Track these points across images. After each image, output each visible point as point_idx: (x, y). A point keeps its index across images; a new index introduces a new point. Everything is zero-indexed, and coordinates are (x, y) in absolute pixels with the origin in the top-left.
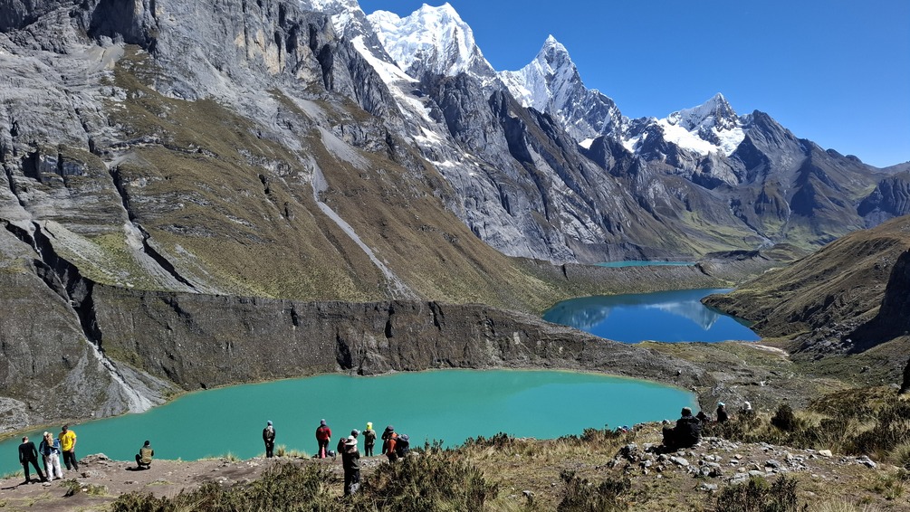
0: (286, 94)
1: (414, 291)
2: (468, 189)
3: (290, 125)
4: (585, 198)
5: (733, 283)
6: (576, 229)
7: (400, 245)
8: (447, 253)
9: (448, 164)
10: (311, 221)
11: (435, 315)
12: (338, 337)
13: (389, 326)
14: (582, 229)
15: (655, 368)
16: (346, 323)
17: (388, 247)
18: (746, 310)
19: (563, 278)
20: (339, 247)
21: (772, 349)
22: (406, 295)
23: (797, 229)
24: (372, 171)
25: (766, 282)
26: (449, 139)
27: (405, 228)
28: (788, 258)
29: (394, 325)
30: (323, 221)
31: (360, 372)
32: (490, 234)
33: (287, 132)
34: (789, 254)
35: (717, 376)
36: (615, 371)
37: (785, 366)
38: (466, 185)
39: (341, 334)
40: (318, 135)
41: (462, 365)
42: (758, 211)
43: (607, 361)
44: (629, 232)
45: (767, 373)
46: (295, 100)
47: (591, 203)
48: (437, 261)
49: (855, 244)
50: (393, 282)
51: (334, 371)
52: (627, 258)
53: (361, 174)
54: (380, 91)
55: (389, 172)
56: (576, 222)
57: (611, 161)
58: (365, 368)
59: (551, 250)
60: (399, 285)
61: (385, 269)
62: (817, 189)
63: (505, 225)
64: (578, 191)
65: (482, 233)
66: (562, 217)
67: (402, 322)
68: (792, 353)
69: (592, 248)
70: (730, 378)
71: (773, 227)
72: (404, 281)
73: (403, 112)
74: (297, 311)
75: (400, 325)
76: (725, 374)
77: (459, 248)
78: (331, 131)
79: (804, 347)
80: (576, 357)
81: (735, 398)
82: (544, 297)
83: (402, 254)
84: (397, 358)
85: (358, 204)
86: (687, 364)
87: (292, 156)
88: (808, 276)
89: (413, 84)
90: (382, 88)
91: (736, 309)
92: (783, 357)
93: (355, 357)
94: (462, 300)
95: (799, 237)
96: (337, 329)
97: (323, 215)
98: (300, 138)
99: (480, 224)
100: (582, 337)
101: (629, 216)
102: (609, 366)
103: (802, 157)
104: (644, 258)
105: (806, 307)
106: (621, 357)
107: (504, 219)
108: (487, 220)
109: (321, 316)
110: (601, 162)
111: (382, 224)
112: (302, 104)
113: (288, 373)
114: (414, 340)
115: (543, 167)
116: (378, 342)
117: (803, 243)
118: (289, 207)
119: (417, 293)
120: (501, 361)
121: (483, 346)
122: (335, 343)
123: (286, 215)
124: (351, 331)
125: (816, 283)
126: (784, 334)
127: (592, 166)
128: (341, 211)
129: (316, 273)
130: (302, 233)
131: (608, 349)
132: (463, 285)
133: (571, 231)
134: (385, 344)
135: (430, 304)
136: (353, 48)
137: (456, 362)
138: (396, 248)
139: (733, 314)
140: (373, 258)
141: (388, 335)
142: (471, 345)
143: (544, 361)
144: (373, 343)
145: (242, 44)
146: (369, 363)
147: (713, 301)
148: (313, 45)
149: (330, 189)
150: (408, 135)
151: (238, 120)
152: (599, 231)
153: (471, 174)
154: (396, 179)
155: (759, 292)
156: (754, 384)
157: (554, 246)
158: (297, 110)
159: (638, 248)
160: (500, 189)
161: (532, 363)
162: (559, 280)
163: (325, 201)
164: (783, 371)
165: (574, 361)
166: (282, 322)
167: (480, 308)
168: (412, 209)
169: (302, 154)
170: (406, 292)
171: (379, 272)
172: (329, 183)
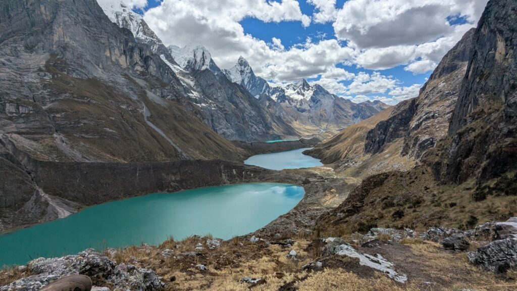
0: (130, 76)
3: (132, 89)
5: (312, 146)
7: (184, 138)
8: (204, 140)
9: (203, 105)
10: (144, 129)
11: (200, 165)
12: (157, 178)
13: (180, 171)
14: (258, 129)
15: (288, 179)
16: (161, 171)
17: (178, 139)
18: (318, 155)
19: (252, 148)
20: (157, 140)
21: (328, 168)
22: (188, 158)
23: (332, 126)
24: (170, 107)
26: (203, 95)
27: (185, 131)
28: (330, 136)
29: (182, 171)
30: (149, 129)
31: (168, 191)
32: (222, 132)
33: (131, 92)
34: (330, 134)
35: (311, 179)
36: (273, 181)
37: (333, 174)
38: (211, 113)
39: (159, 176)
40: (145, 93)
41: (213, 185)
42: (319, 120)
44: (275, 129)
45: (328, 177)
46: (134, 79)
48: (200, 143)
49: (353, 129)
50: (181, 153)
51: (157, 192)
53: (165, 109)
54: (172, 76)
55: (177, 108)
56: (255, 126)
57: (267, 103)
58: (170, 190)
59: (246, 137)
60: (184, 154)
61: (177, 148)
63: (227, 128)
65: (219, 132)
66: (250, 125)
68: (335, 169)
69: (262, 136)
70: (315, 180)
71: (324, 126)
72: (186, 152)
73: (183, 84)
74: (138, 168)
76: (313, 179)
77: (210, 138)
78: (151, 91)
79: (339, 167)
80: (258, 177)
81: (318, 187)
83: (185, 141)
84: (184, 184)
85: (164, 121)
86: (300, 176)
87: (134, 102)
89: (187, 73)
90: (173, 74)
91: (314, 154)
92: (332, 171)
93: (166, 185)
94: (212, 158)
95: (332, 128)
97: (149, 126)
98: (137, 94)
99: (217, 128)
101: (274, 123)
102: (271, 179)
103: (333, 101)
105: (338, 152)
106: (275, 176)
107: (228, 126)
108: (221, 127)
111: (176, 129)
112: (137, 80)
113: (136, 194)
114: (191, 176)
116: (176, 178)
117: (334, 131)
118: (133, 124)
119: (192, 157)
120: (229, 182)
121: (221, 176)
122: (156, 180)
123: (132, 127)
124: (163, 174)
125: (341, 143)
126: (332, 163)
127: (260, 105)
128: (157, 125)
129: (147, 151)
130: (140, 134)
131: (270, 173)
132: (212, 153)
133: (253, 130)
134: (179, 179)
135: (197, 161)
136: (160, 59)
137: (210, 184)
139: (313, 157)
140: (172, 143)
141: (180, 175)
142: (216, 176)
143: (246, 180)
144: (174, 179)
145: (108, 55)
146: (172, 187)
147: (306, 152)
148: (141, 57)
149: (152, 115)
150: (185, 93)
151: (108, 87)
153: (213, 109)
154: (180, 110)
156: (323, 181)
158: (135, 83)
159: (278, 135)
160: (225, 114)
161: (241, 181)
163: (150, 121)
166: (131, 173)
167: (219, 161)
168: (189, 123)
169: (139, 101)
170: (187, 156)
171: (175, 149)
172: (151, 113)
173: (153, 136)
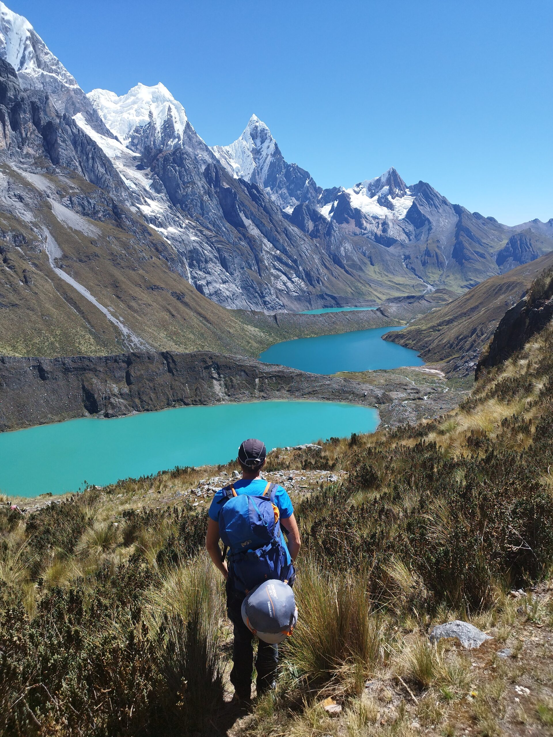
0: (15, 169)
1: (148, 343)
2: (190, 251)
3: (20, 198)
4: (290, 257)
5: (405, 322)
6: (284, 284)
7: (133, 304)
8: (177, 310)
9: (172, 230)
10: (49, 286)
11: (168, 363)
12: (84, 387)
13: (128, 375)
14: (289, 284)
15: (347, 392)
16: (90, 375)
17: (122, 305)
18: (414, 342)
19: (275, 325)
20: (77, 308)
21: (433, 371)
22: (142, 347)
23: (452, 277)
24: (102, 237)
25: (428, 320)
26: (170, 207)
27: (137, 289)
28: (445, 300)
29: (132, 374)
30: (60, 284)
31: (107, 416)
32: (212, 290)
33: (19, 205)
34: (446, 297)
35: (394, 395)
36: (317, 397)
37: (442, 383)
38: (188, 248)
39: (86, 384)
40: (50, 207)
41: (195, 403)
42: (424, 264)
43: (310, 390)
44: (326, 284)
45: (429, 390)
46: (24, 174)
47: (295, 261)
48: (167, 317)
49: (492, 287)
50: (129, 336)
51: (83, 416)
52: (325, 306)
53: (93, 242)
54: (103, 165)
55: (118, 239)
56: (284, 278)
57: (310, 225)
58: (110, 412)
59: (265, 303)
60: (135, 339)
61: (121, 326)
62: (466, 245)
63: (224, 282)
64: (284, 251)
65: (206, 291)
66: (272, 274)
67: (139, 370)
68: (447, 373)
69: (298, 299)
70: (402, 395)
71: (435, 275)
72: (138, 335)
73: (127, 183)
74: (45, 367)
75: (138, 373)
76: (399, 393)
77: (186, 304)
78: (61, 202)
79: (456, 368)
80: (287, 389)
81: (406, 411)
82: (261, 342)
83: (135, 311)
84: (137, 401)
85: (92, 269)
86: (371, 387)
87: (25, 227)
88: (459, 313)
89: (135, 158)
90: (106, 162)
91: (408, 342)
92: (441, 376)
93: (101, 402)
94: (191, 349)
95: (453, 282)
96: (83, 380)
97: (60, 279)
98: (31, 210)
99: (203, 282)
100: (291, 373)
101: (326, 271)
102: (313, 393)
103: (455, 219)
104: (339, 305)
105: (457, 338)
106: (321, 386)
107: (224, 277)
108: (209, 278)
109: (66, 370)
110: (302, 227)
111: (116, 285)
112: (30, 178)
113: (42, 420)
114: (151, 385)
115: (254, 231)
116: (120, 389)
117: (456, 288)
118: (27, 274)
119: (152, 346)
120: (227, 397)
121: (211, 386)
122: (81, 391)
123: (26, 282)
124: (95, 381)
125: (464, 318)
126: (442, 359)
127: (294, 229)
128: (77, 276)
129: (58, 332)
130: (42, 296)
131: (312, 381)
132: (191, 336)
133: (280, 286)
134: (126, 390)
135: (162, 354)
136: (76, 125)
137: (189, 401)
138: (130, 307)
139: (405, 346)
140: (109, 317)
141: (129, 383)
142: (202, 386)
143: (262, 394)
144: (116, 391)
146: (113, 407)
147: (390, 337)
148: (36, 123)
149: (65, 257)
150: (133, 205)
152: (303, 285)
153: (193, 238)
154: (125, 246)
155: (424, 328)
156: (419, 399)
157: (267, 299)
158: (28, 186)
159: (334, 298)
160: (218, 250)
161: (252, 396)
162: (271, 328)
163: (61, 267)
164: (440, 387)
165: (285, 392)
166: (31, 377)
167: (207, 355)
168: (141, 271)
169: (35, 225)
170: (141, 344)
171: (116, 328)
172: (63, 250)
173: (70, 300)
